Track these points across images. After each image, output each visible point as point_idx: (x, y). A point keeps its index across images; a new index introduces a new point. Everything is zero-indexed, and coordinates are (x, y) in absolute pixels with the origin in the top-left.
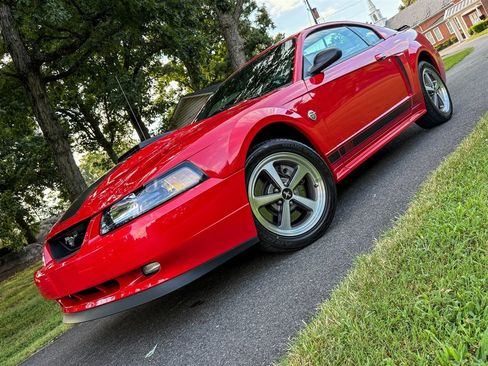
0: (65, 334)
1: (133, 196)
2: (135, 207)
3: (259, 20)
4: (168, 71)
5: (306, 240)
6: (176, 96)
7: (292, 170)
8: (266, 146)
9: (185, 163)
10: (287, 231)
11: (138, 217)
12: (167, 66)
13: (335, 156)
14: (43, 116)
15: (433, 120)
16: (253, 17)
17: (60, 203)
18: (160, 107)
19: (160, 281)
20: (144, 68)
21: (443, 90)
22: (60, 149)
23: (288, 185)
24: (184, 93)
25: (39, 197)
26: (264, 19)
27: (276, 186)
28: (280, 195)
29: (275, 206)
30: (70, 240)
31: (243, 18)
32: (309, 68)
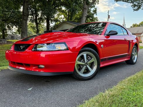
0: (5, 70)
1: (46, 44)
2: (45, 48)
3: (94, 11)
4: (63, 12)
5: (85, 79)
6: (61, 20)
7: (90, 58)
8: (87, 49)
9: (64, 43)
10: (81, 74)
11: (44, 51)
12: (63, 10)
13: (103, 60)
14: (25, 7)
15: (130, 62)
16: (92, 9)
17: (16, 32)
18: (56, 20)
19: (41, 71)
20: (57, 8)
21: (136, 56)
22: (25, 18)
23: (87, 62)
24: (64, 20)
25: (11, 27)
26: (95, 11)
27: (84, 61)
28: (84, 64)
29: (81, 66)
30: (22, 47)
31: (90, 8)
32: (107, 33)
